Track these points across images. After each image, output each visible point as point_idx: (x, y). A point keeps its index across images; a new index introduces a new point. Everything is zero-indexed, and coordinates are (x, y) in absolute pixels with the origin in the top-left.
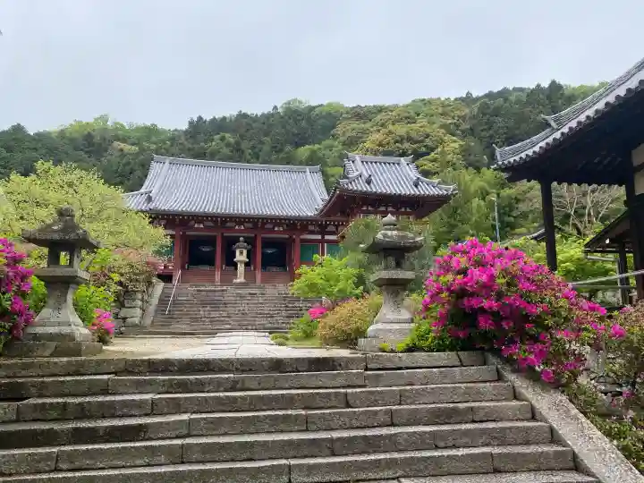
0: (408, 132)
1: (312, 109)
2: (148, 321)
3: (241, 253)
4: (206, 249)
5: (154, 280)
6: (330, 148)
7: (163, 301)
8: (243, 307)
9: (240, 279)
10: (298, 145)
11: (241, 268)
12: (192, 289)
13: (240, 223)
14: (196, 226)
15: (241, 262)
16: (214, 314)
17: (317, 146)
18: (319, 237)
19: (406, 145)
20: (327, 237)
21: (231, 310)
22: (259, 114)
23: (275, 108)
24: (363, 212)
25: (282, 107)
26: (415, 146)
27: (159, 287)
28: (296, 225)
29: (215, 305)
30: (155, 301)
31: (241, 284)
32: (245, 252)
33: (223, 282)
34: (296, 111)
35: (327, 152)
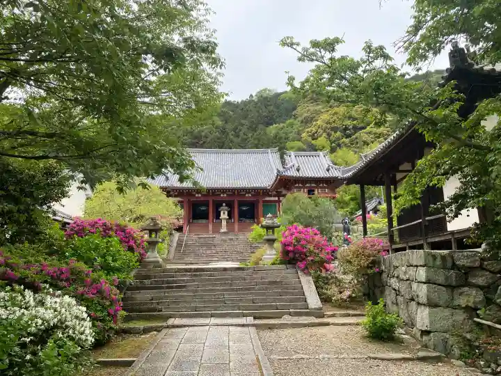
1: (278, 95)
2: (171, 256)
3: (224, 213)
4: (203, 208)
5: (174, 232)
6: (292, 125)
7: (179, 244)
8: (225, 247)
9: (224, 229)
10: (268, 124)
11: (224, 223)
12: (195, 237)
13: (223, 193)
14: (197, 195)
15: (225, 219)
16: (209, 252)
17: (282, 125)
18: (277, 199)
21: (218, 249)
22: (240, 101)
23: (251, 96)
24: (296, 187)
25: (256, 95)
27: (177, 235)
28: (259, 192)
29: (209, 246)
30: (175, 245)
31: (224, 233)
32: (226, 213)
33: (214, 232)
34: (266, 98)
35: (290, 129)
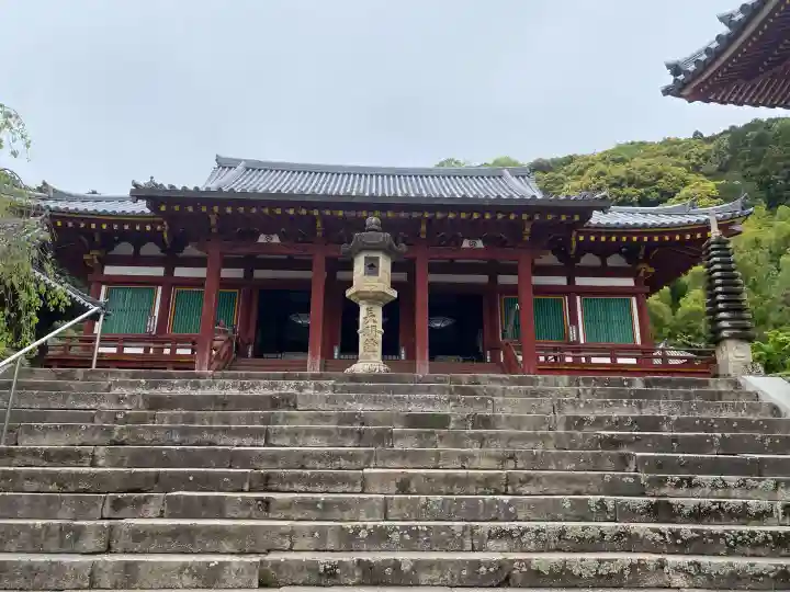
0: (628, 173)
3: (372, 267)
9: (370, 362)
15: (373, 298)
19: (628, 190)
20: (581, 281)
26: (642, 190)
32: (385, 264)
